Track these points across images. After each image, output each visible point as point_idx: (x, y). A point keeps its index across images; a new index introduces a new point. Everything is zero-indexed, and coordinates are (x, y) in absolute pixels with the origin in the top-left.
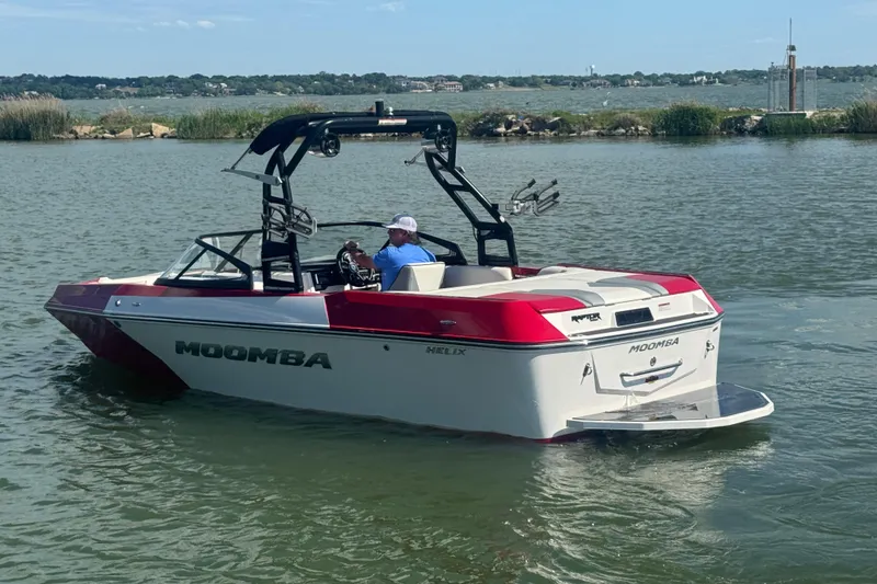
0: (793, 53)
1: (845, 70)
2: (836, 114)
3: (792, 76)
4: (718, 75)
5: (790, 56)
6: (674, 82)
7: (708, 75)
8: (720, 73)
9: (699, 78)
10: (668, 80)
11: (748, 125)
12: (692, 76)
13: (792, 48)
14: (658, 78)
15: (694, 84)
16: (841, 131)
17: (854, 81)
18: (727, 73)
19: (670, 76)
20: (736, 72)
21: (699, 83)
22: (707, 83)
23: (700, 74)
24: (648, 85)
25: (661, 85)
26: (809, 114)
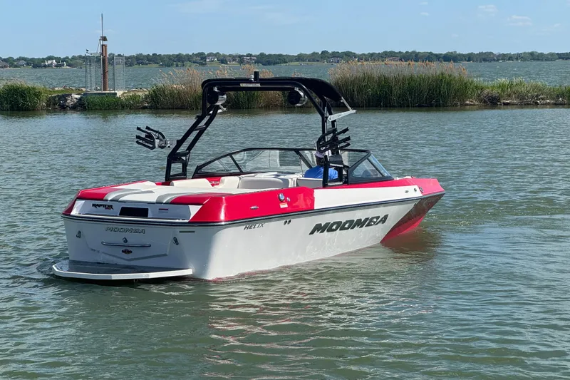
0: (105, 43)
1: (169, 57)
2: (140, 94)
3: (104, 61)
4: (65, 60)
5: (103, 45)
6: (28, 64)
7: (58, 59)
8: (67, 58)
9: (50, 62)
10: (22, 62)
11: (70, 102)
12: (43, 60)
13: (104, 39)
14: (14, 61)
15: (45, 66)
16: (145, 108)
17: (177, 66)
18: (74, 58)
19: (24, 59)
20: (80, 57)
21: (50, 66)
22: (56, 66)
23: (50, 58)
24: (5, 67)
25: (16, 66)
26: (119, 93)
